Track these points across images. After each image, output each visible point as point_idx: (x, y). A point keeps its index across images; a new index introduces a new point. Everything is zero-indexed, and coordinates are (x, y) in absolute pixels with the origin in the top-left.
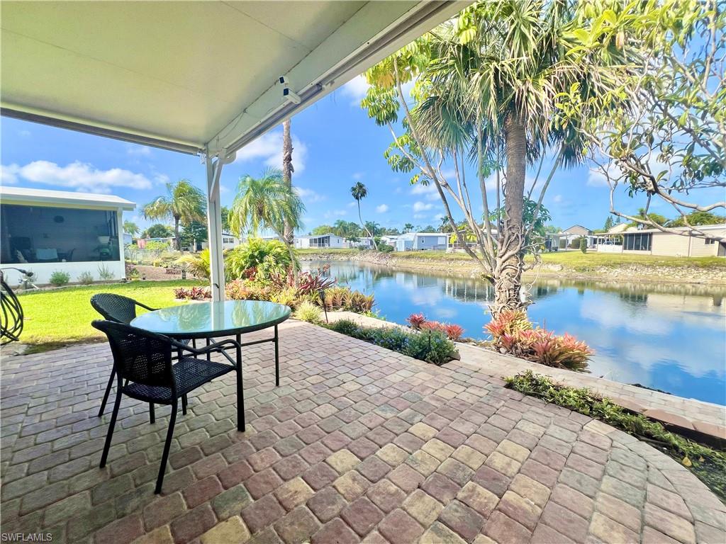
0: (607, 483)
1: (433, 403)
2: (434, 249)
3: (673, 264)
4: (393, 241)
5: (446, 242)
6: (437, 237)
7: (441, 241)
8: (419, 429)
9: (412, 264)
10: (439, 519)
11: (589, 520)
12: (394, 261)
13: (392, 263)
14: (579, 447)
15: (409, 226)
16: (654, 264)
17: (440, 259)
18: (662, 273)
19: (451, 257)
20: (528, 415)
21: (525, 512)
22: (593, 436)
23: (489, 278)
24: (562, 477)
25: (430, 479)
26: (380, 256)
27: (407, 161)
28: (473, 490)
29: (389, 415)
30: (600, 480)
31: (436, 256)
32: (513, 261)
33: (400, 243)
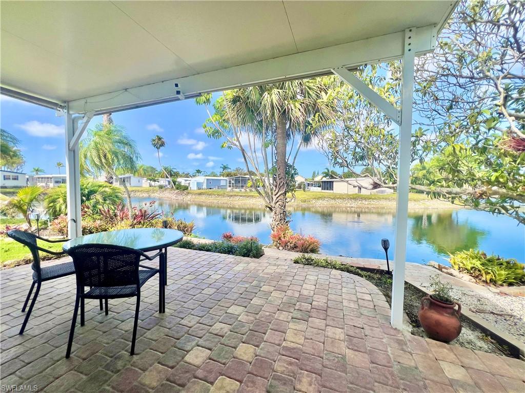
0: (344, 290)
1: (266, 276)
2: (218, 188)
3: (341, 197)
4: (188, 182)
5: (226, 183)
6: (220, 180)
7: (223, 183)
8: (265, 288)
9: (202, 199)
10: (292, 318)
11: (342, 302)
12: (189, 197)
13: (188, 199)
14: (331, 280)
15: (198, 171)
16: (335, 198)
17: (223, 195)
18: (338, 203)
19: (231, 194)
20: (309, 273)
21: (322, 306)
22: (335, 275)
23: (269, 207)
24: (329, 292)
25: (282, 305)
26: (177, 193)
27: (217, 132)
28: (300, 305)
29: (247, 286)
30: (341, 289)
31: (221, 193)
32: (282, 197)
33: (193, 183)
